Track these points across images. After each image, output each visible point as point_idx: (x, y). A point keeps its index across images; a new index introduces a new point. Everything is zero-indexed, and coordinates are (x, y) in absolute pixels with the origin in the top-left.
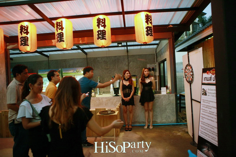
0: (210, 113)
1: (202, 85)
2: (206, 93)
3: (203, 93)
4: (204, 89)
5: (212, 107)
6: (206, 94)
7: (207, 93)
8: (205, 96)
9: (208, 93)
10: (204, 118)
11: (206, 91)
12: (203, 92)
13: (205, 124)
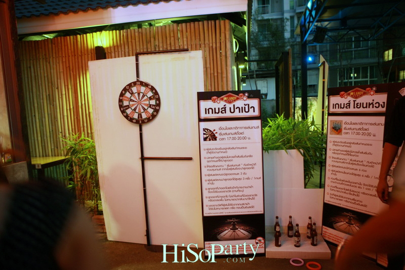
0: (229, 168)
1: (201, 123)
2: (214, 135)
3: (205, 136)
4: (207, 129)
5: (233, 157)
6: (214, 138)
7: (216, 135)
8: (212, 141)
9: (220, 134)
10: (214, 182)
11: (214, 132)
12: (204, 134)
13: (220, 190)
